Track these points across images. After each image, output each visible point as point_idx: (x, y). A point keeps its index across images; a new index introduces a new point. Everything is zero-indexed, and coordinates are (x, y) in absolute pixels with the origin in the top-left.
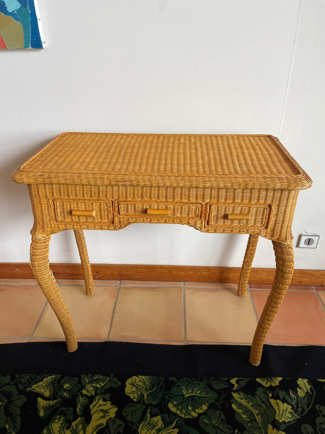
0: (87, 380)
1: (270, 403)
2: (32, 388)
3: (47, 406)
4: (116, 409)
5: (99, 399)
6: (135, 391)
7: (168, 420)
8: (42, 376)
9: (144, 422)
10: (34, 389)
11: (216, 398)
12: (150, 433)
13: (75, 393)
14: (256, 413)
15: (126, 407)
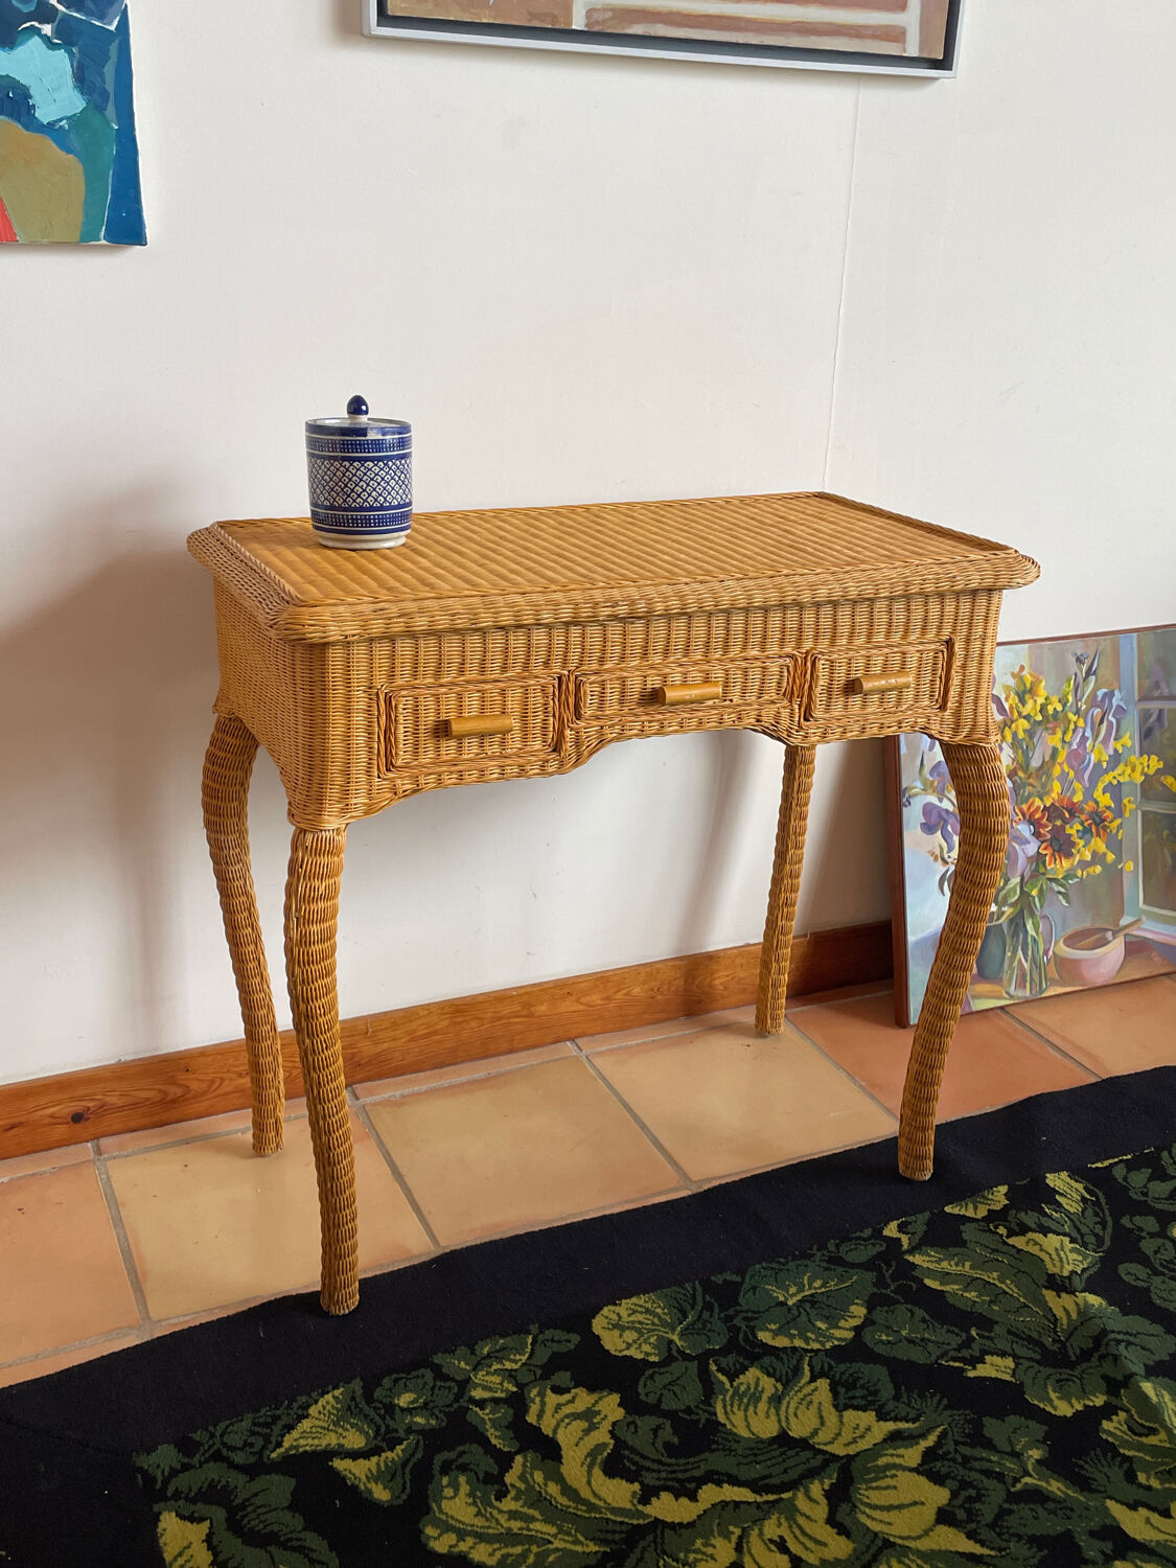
0: (463, 1364)
1: (1013, 1246)
2: (286, 1444)
3: (383, 1469)
4: (615, 1398)
5: (542, 1394)
6: (638, 1339)
7: (781, 1368)
8: (295, 1405)
9: (721, 1397)
10: (292, 1447)
11: (874, 1281)
12: (756, 1413)
13: (447, 1406)
14: (994, 1279)
15: (641, 1383)
